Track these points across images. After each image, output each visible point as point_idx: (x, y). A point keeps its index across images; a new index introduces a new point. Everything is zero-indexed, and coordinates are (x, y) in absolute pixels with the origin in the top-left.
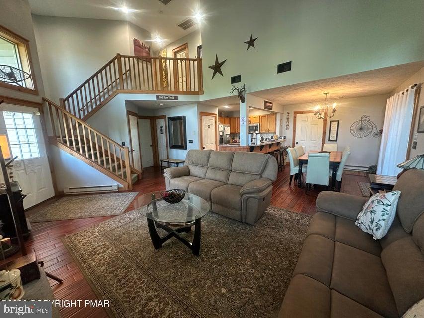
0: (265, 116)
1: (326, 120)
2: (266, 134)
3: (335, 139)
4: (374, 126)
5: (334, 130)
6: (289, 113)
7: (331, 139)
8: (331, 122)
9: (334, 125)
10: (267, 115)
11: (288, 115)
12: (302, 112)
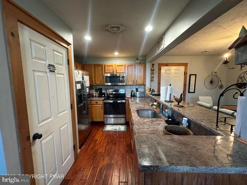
1: (187, 74)
6: (153, 65)
8: (190, 75)
9: (193, 78)
10: (135, 65)
11: (153, 67)
12: (167, 65)
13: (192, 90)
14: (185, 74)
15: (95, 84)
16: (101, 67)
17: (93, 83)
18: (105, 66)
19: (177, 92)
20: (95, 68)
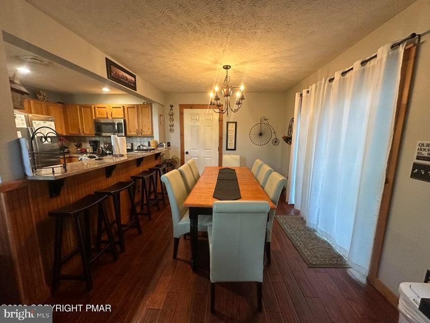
0: (133, 107)
1: (222, 120)
2: (138, 139)
3: (233, 148)
4: (273, 131)
5: (231, 134)
6: (172, 106)
7: (229, 148)
8: (228, 123)
9: (232, 127)
10: (137, 106)
11: (171, 109)
12: (191, 107)
13: (231, 146)
14: (221, 121)
15: (83, 135)
16: (89, 109)
17: (79, 132)
18: (94, 107)
19: (210, 149)
20: (81, 110)
